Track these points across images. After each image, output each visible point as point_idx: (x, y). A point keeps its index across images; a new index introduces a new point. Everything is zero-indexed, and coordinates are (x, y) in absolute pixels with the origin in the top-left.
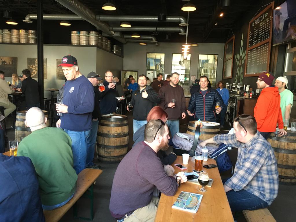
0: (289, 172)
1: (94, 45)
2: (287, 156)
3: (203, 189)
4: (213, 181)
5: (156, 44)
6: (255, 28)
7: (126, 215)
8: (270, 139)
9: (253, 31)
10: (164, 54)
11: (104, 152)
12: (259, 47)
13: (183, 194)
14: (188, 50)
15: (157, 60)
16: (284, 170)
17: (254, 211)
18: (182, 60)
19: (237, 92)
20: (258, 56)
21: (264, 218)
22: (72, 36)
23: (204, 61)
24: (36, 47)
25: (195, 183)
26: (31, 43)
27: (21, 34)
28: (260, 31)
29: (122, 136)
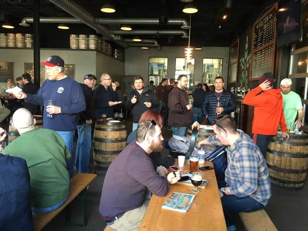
0: (292, 177)
1: (93, 49)
2: (290, 160)
3: (196, 190)
4: (207, 182)
5: (159, 48)
6: (259, 30)
7: (116, 218)
8: (273, 142)
9: (257, 34)
10: (167, 58)
11: (101, 158)
12: (263, 49)
13: (175, 195)
14: (191, 54)
15: (161, 65)
16: (287, 175)
17: (251, 213)
18: (186, 65)
19: (242, 97)
20: (263, 59)
21: (261, 220)
22: (71, 40)
23: (209, 66)
24: (32, 51)
25: (188, 184)
26: (28, 47)
27: (18, 38)
28: (264, 33)
29: (119, 141)
